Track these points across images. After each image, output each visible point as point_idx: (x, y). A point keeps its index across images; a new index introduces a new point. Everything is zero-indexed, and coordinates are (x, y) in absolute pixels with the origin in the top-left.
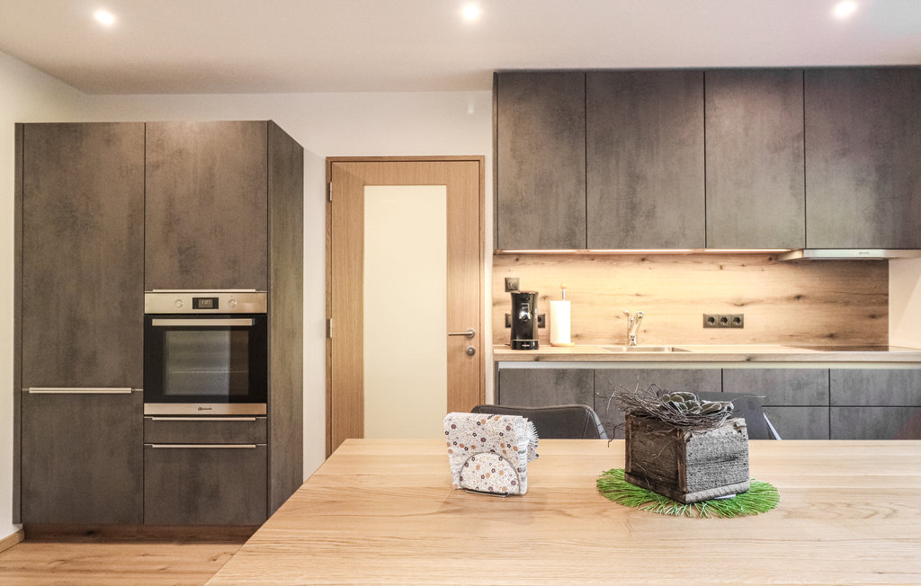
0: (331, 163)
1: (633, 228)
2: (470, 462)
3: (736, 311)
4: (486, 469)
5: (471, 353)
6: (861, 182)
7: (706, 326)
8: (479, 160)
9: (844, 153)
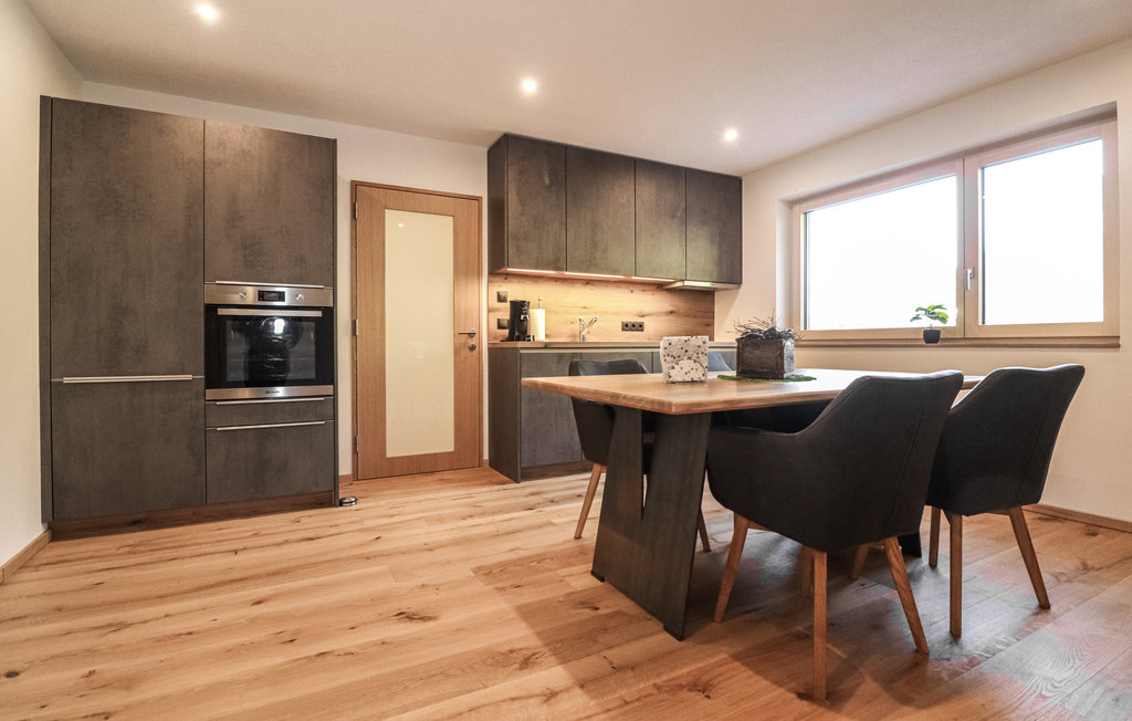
0: (356, 186)
1: (595, 258)
2: (676, 366)
3: (639, 320)
4: (686, 369)
5: (472, 348)
6: (712, 242)
7: (623, 330)
8: (478, 199)
9: (704, 223)
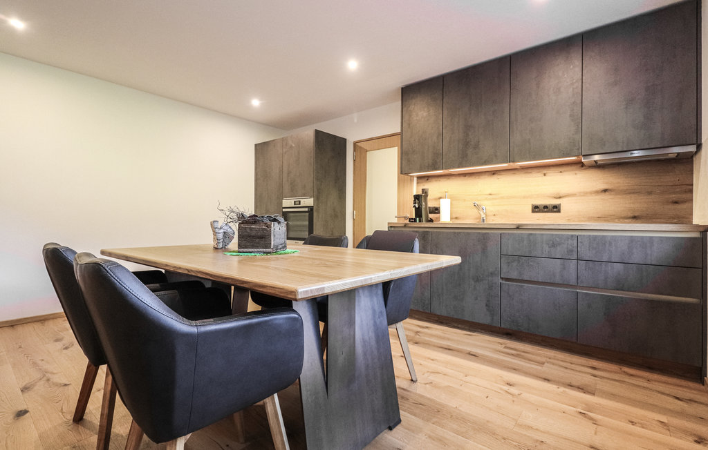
0: (355, 144)
3: (555, 202)
7: (533, 212)
